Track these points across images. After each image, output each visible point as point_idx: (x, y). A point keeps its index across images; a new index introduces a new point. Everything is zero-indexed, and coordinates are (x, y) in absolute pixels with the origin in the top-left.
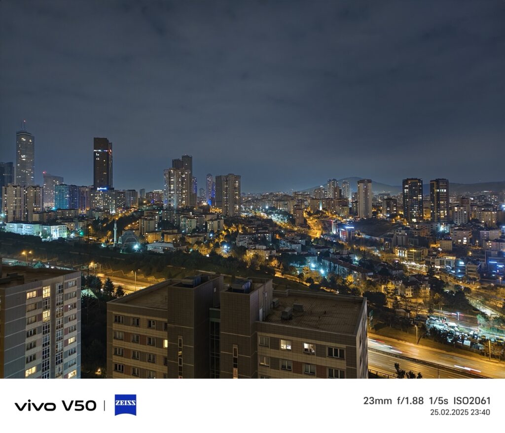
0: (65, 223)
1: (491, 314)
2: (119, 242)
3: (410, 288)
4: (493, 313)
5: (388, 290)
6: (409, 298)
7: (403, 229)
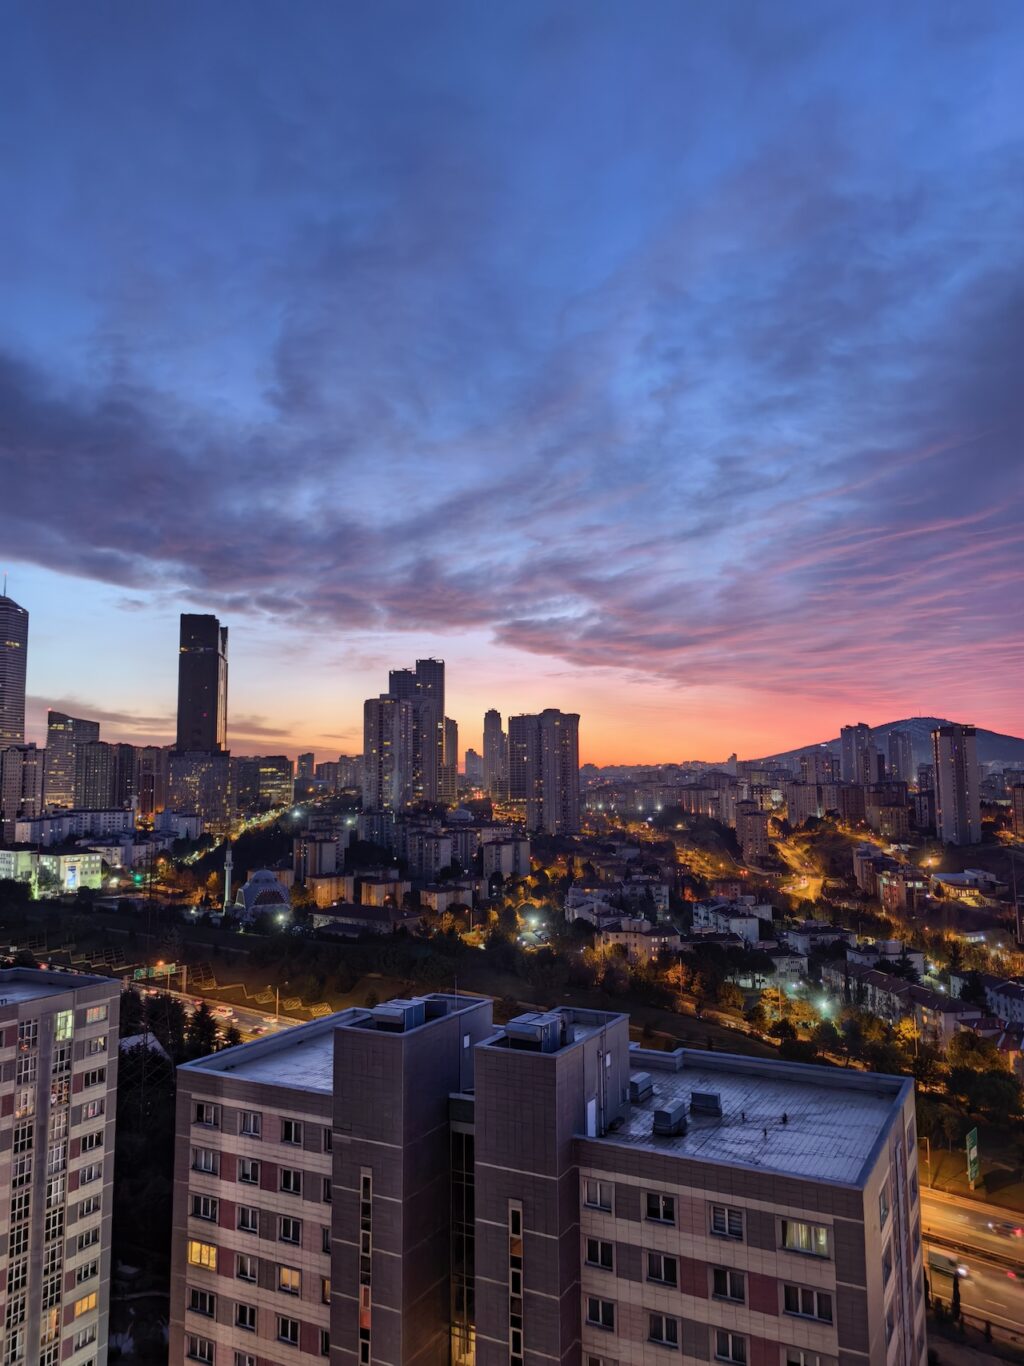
0: (99, 849)
2: (237, 904)
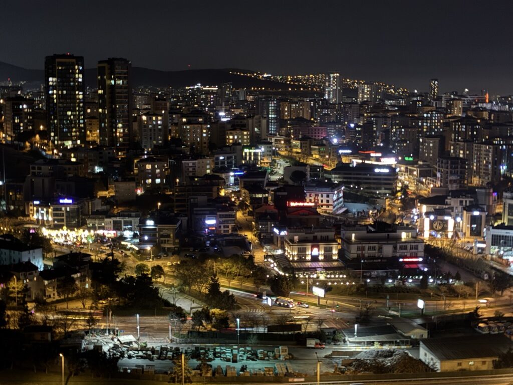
1: (191, 308)
3: (56, 283)
4: (194, 305)
5: (12, 292)
6: (53, 302)
7: (44, 164)
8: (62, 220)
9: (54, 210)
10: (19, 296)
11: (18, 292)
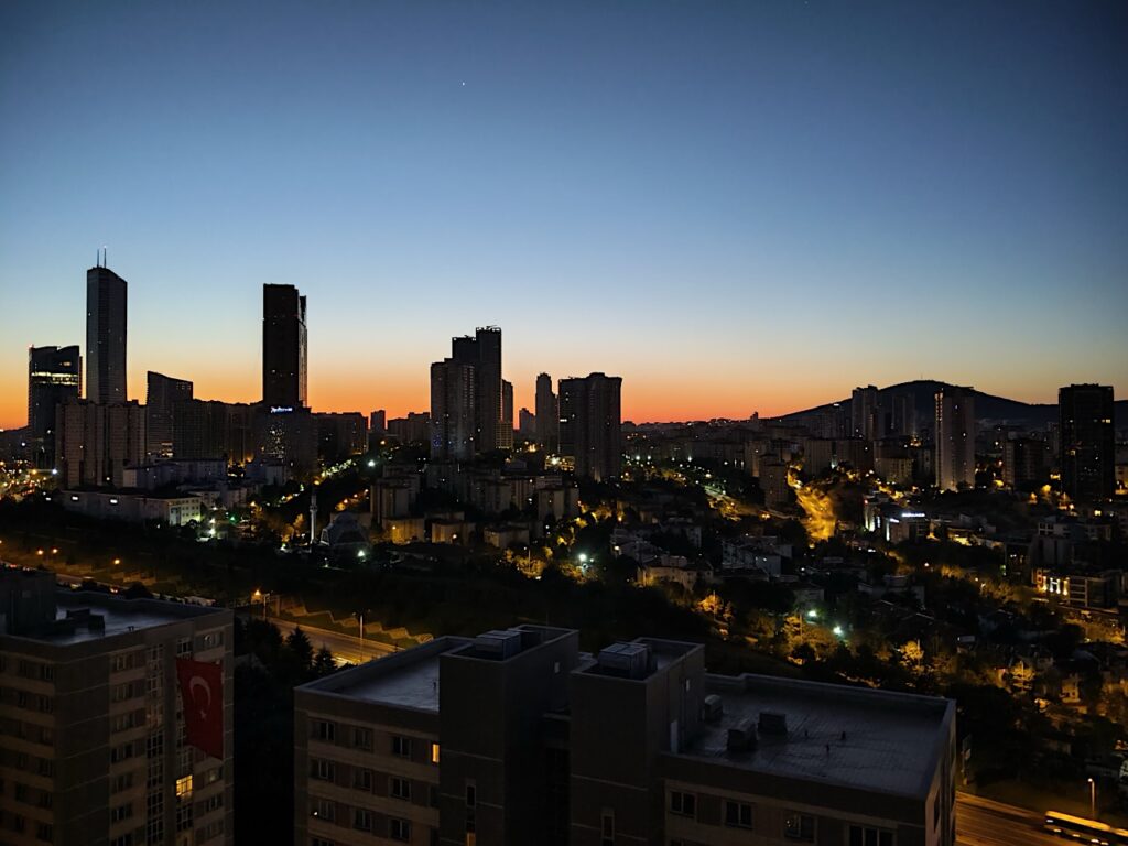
0: (199, 494)
2: (322, 542)
3: (1076, 678)
5: (1016, 681)
7: (1058, 521)
8: (1083, 596)
9: (1071, 582)
10: (1027, 687)
11: (1025, 683)
